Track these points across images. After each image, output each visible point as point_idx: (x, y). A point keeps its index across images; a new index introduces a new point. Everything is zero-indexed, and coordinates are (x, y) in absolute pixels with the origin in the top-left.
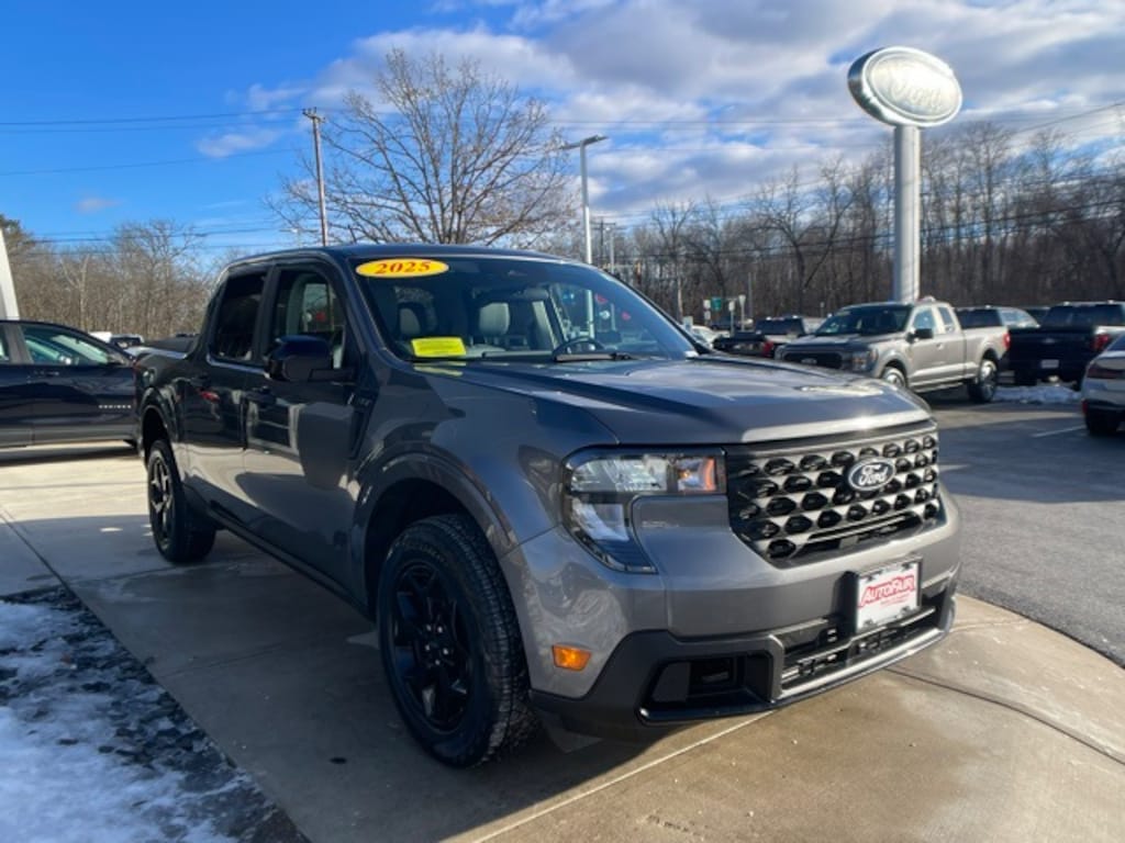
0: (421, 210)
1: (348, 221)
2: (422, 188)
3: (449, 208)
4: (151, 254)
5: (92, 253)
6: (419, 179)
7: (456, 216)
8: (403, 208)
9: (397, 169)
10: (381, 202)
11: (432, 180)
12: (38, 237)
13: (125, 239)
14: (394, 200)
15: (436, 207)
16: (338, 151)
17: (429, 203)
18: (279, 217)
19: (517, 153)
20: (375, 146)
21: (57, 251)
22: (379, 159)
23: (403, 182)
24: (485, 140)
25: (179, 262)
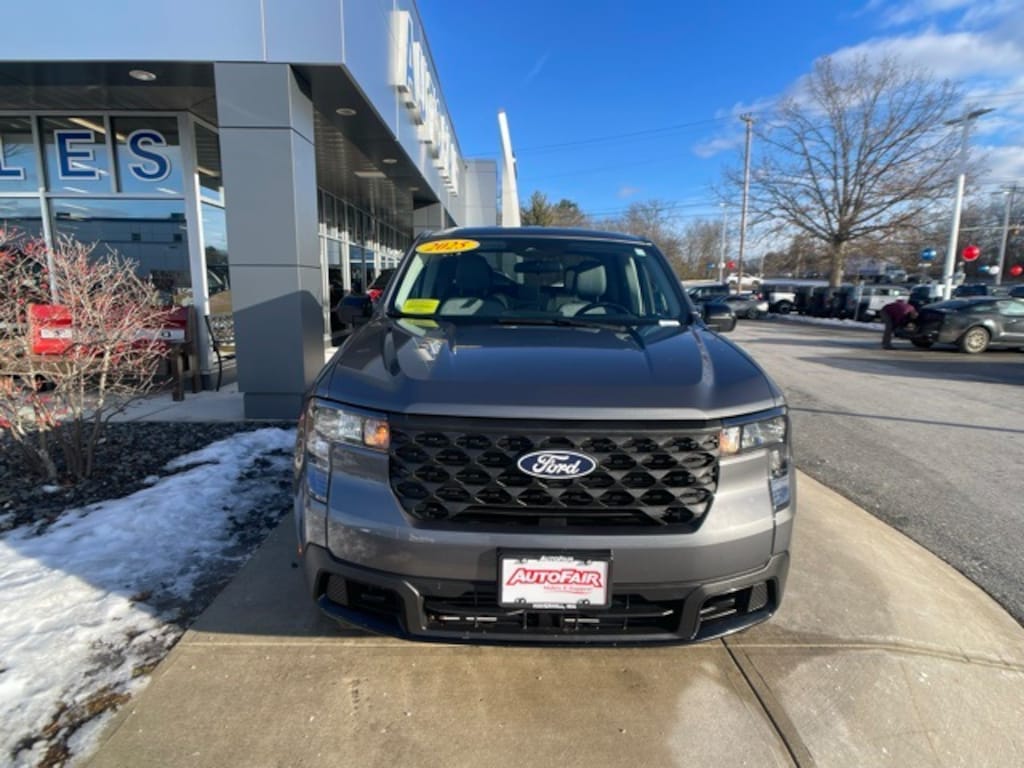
0: (826, 184)
1: (769, 196)
2: (829, 167)
3: (853, 181)
4: (646, 222)
5: (612, 222)
6: (829, 160)
7: (858, 187)
8: (812, 185)
9: (811, 153)
10: (796, 180)
11: (840, 161)
12: (586, 213)
13: (633, 213)
14: (807, 178)
15: (840, 182)
16: (766, 144)
17: (835, 179)
18: (715, 195)
19: (925, 131)
20: (796, 137)
21: (593, 221)
22: (798, 147)
23: (815, 163)
24: (896, 122)
25: (664, 227)
